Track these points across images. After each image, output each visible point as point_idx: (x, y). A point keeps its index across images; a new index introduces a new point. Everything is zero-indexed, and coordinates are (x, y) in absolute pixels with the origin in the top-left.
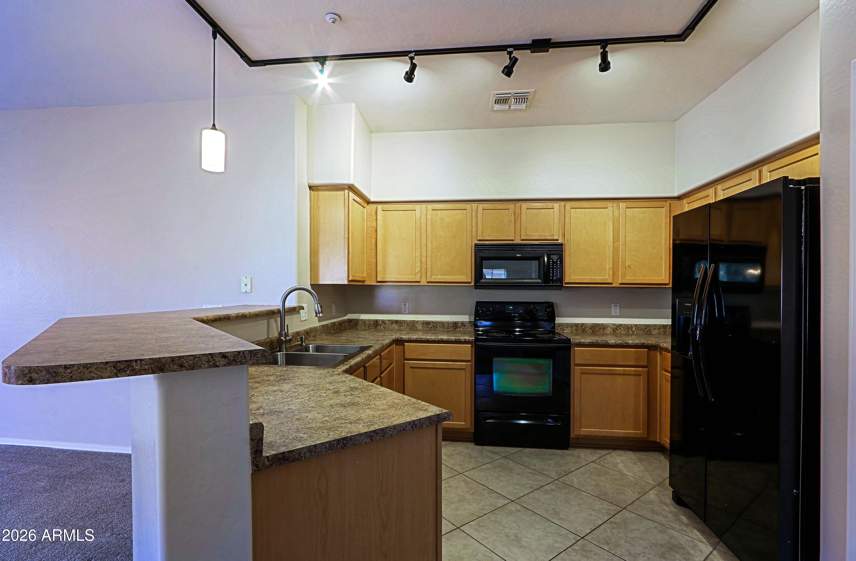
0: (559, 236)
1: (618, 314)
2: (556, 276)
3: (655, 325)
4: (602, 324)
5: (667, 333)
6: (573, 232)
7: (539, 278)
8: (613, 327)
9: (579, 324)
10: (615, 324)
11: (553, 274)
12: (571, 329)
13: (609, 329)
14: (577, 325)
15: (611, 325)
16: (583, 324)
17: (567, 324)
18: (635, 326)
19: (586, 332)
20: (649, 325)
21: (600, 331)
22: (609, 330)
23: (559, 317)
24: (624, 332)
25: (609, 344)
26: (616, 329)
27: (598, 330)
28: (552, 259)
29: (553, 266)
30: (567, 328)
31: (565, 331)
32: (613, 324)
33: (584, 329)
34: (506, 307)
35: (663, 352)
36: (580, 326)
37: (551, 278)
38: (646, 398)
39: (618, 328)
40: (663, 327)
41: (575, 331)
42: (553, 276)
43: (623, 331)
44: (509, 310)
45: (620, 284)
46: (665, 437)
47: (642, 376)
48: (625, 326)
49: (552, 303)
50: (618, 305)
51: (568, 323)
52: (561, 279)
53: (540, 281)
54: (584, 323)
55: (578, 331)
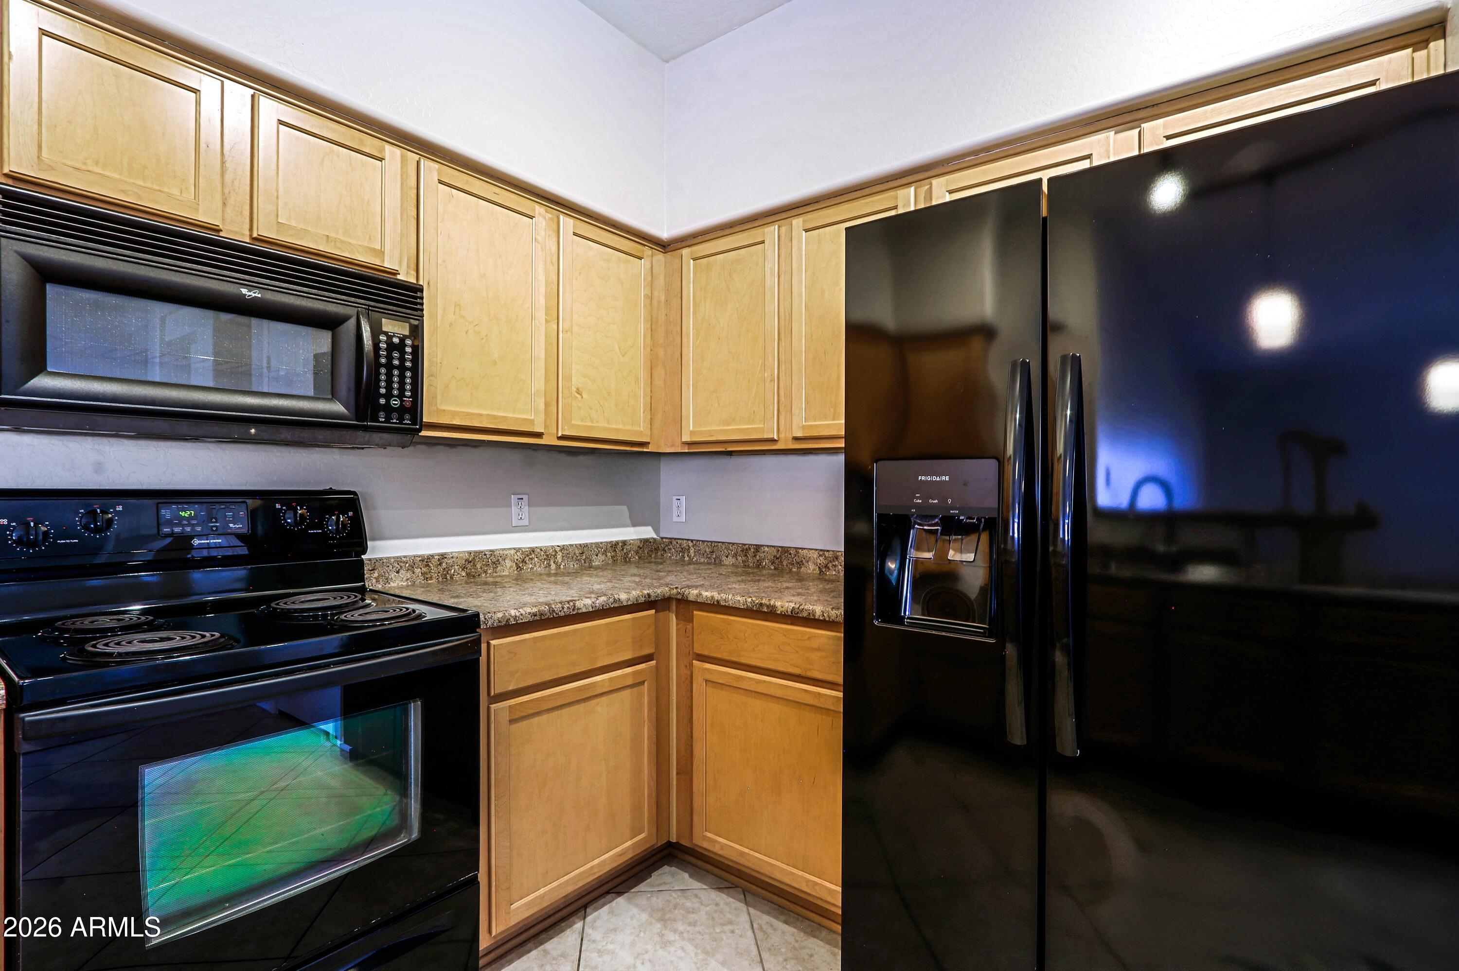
0: (400, 263)
1: (525, 522)
2: (401, 395)
3: (597, 545)
4: (491, 551)
5: (617, 560)
6: (444, 261)
7: (334, 395)
8: (516, 557)
9: (432, 556)
10: (520, 549)
11: (389, 387)
12: (409, 575)
13: (508, 563)
14: (426, 561)
15: (513, 552)
16: (443, 556)
17: (399, 560)
18: (561, 550)
19: (452, 578)
20: (586, 546)
21: (486, 572)
22: (507, 568)
23: (374, 539)
24: (539, 569)
25: (580, 611)
26: (523, 561)
27: (481, 568)
28: (386, 333)
29: (389, 358)
30: (398, 572)
31: (392, 584)
32: (518, 550)
33: (447, 570)
34: (163, 512)
35: (695, 612)
36: (435, 561)
37: (382, 401)
38: (654, 739)
39: (527, 558)
40: (611, 547)
41: (420, 580)
42: (388, 396)
43: (538, 565)
44: (177, 525)
45: (559, 438)
46: (706, 831)
47: (646, 683)
48: (543, 553)
49: (354, 493)
50: (525, 497)
51: (400, 557)
52: (414, 410)
53: (338, 407)
54: (445, 554)
55: (431, 578)
